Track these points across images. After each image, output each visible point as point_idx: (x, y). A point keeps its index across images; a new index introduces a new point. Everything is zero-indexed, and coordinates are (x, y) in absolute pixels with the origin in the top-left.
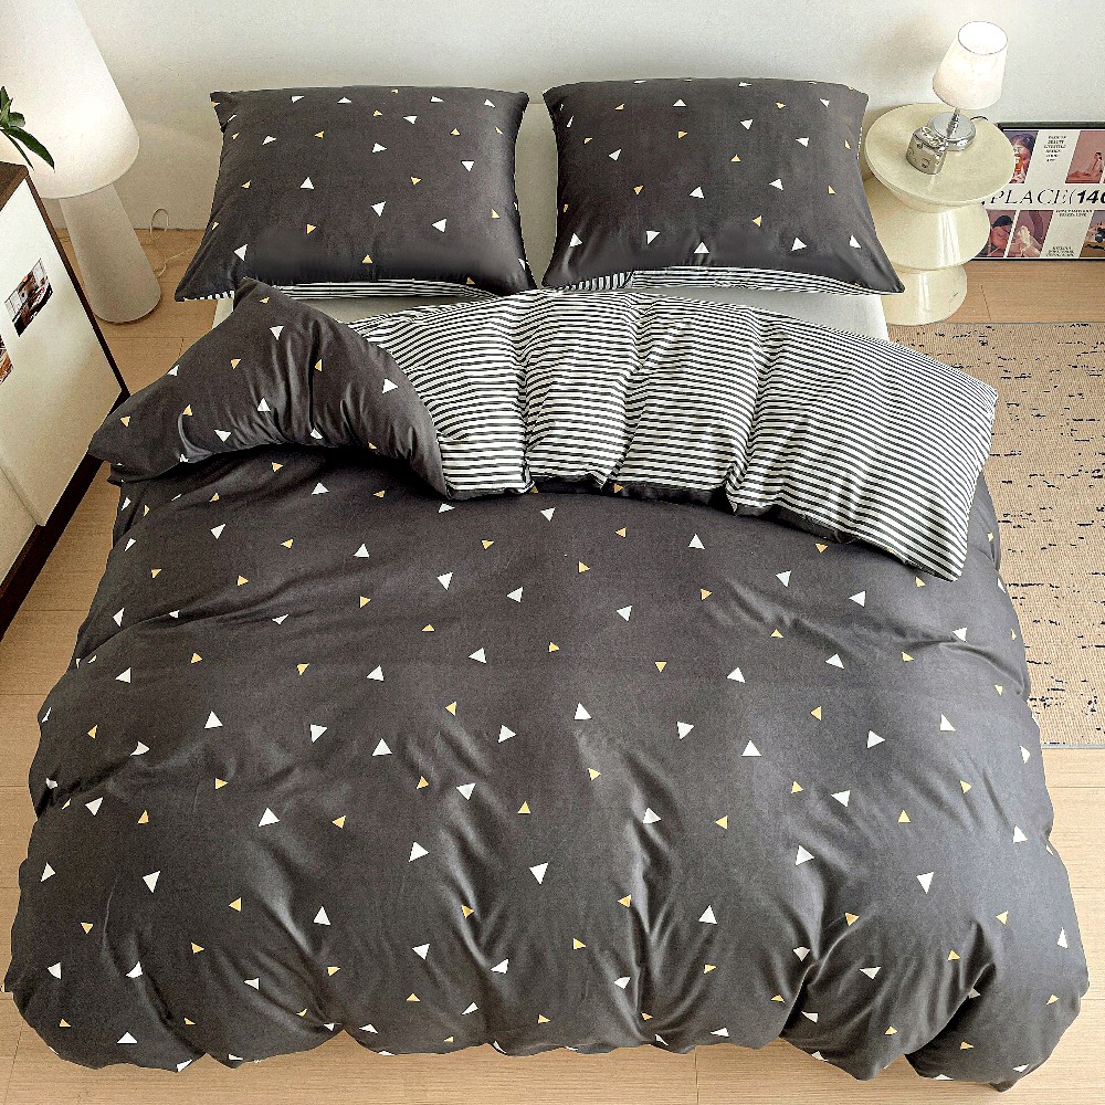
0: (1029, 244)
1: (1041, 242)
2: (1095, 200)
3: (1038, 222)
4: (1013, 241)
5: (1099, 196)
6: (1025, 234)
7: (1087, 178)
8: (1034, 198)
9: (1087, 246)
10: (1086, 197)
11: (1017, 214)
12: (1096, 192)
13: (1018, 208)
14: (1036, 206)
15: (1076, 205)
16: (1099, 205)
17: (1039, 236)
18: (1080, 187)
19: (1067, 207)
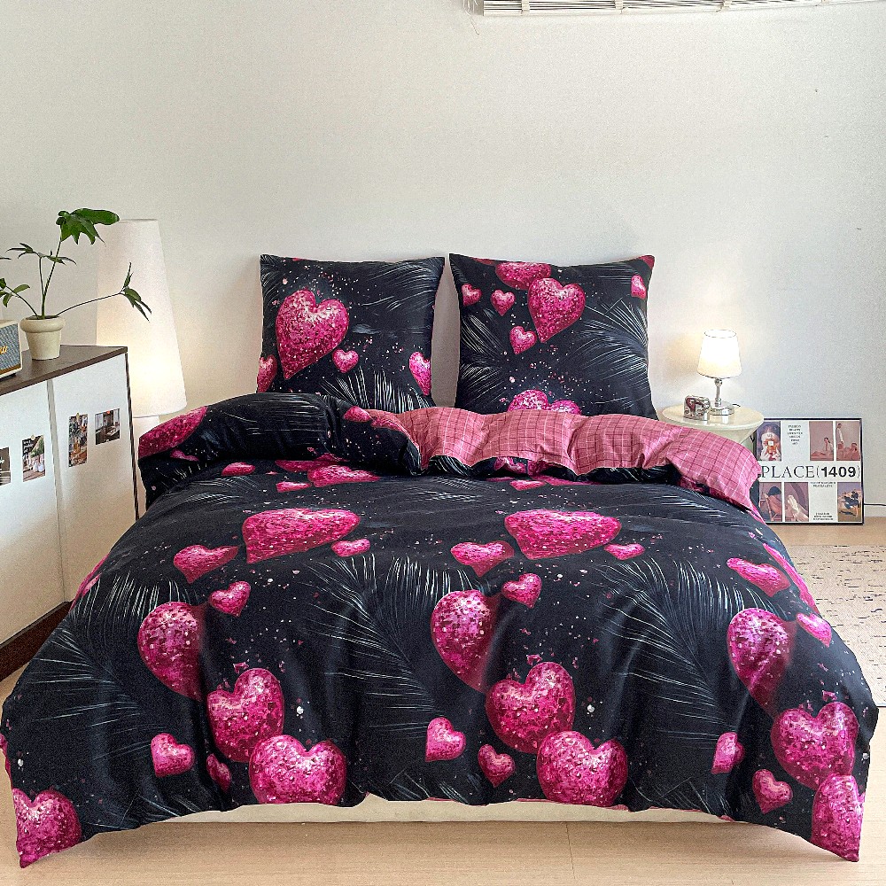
0: (797, 509)
1: (806, 508)
2: (835, 474)
3: (800, 491)
5: (837, 472)
6: (793, 502)
7: (824, 457)
8: (792, 474)
9: (840, 512)
10: (828, 472)
11: (783, 484)
12: (834, 468)
13: (783, 481)
14: (794, 479)
15: (821, 478)
18: (823, 464)
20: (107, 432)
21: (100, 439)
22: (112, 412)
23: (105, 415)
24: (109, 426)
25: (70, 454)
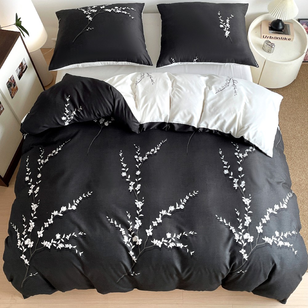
20: (22, 71)
21: (20, 77)
22: (22, 63)
23: (19, 67)
24: (22, 68)
25: (11, 95)
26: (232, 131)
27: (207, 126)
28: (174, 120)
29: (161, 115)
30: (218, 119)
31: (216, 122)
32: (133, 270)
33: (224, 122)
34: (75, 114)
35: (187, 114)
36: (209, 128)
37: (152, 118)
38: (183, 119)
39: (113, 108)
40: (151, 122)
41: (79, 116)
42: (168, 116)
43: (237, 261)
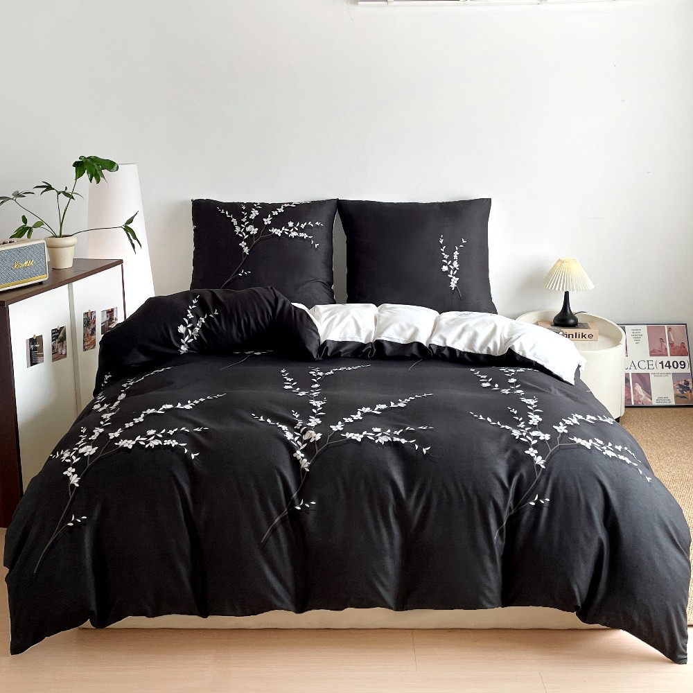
0: (642, 394)
1: (651, 395)
2: (669, 367)
3: (643, 380)
4: (634, 393)
5: (671, 365)
6: (639, 388)
7: (660, 353)
8: (637, 367)
10: (664, 365)
11: (631, 376)
12: (669, 362)
13: (630, 372)
14: (639, 371)
15: (660, 370)
16: (672, 370)
17: (647, 389)
19: (655, 371)
20: (109, 325)
21: (104, 330)
22: (112, 310)
23: (108, 312)
25: (84, 341)
26: (491, 346)
27: (445, 343)
28: (383, 335)
29: (358, 330)
30: (464, 330)
31: (459, 336)
32: (300, 496)
33: (476, 334)
34: (204, 322)
35: (405, 326)
36: (449, 344)
37: (342, 334)
38: (400, 335)
39: (274, 310)
40: (340, 340)
41: (209, 325)
42: (371, 332)
43: (523, 470)
